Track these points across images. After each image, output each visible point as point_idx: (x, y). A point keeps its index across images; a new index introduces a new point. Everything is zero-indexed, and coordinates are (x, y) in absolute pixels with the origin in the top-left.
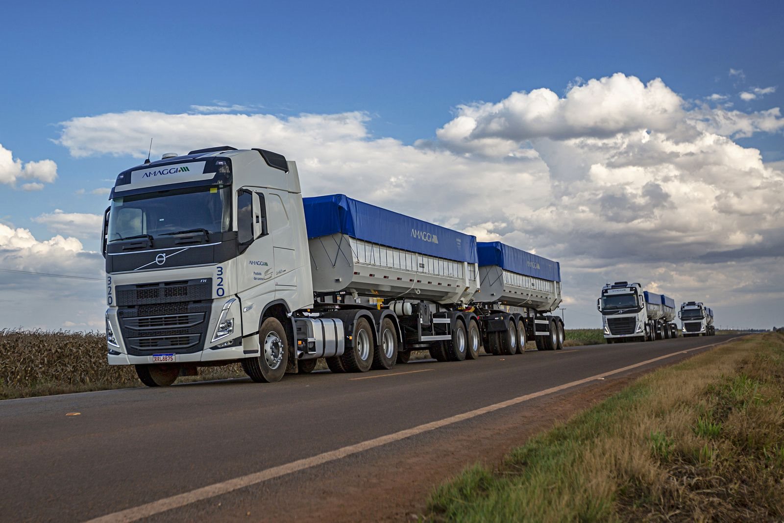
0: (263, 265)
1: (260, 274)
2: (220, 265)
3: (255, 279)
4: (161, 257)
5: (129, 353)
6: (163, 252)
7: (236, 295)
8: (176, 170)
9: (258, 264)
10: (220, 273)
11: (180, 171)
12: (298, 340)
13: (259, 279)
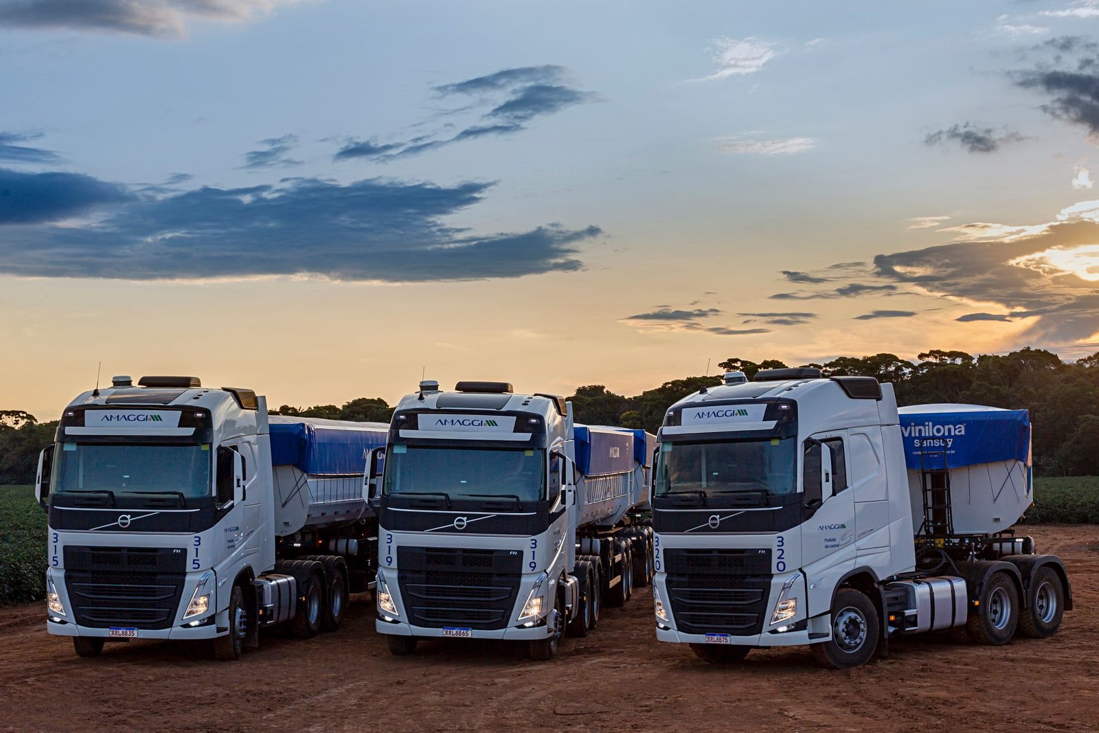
0: (838, 528)
1: (834, 540)
2: (780, 534)
3: (827, 547)
4: (714, 519)
5: (679, 629)
6: (716, 513)
7: (801, 570)
8: (732, 412)
9: (830, 528)
10: (781, 544)
11: (737, 414)
12: (890, 614)
13: (832, 546)
